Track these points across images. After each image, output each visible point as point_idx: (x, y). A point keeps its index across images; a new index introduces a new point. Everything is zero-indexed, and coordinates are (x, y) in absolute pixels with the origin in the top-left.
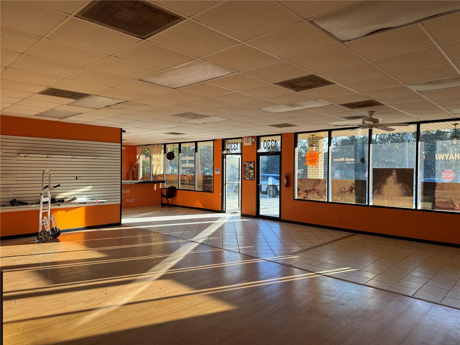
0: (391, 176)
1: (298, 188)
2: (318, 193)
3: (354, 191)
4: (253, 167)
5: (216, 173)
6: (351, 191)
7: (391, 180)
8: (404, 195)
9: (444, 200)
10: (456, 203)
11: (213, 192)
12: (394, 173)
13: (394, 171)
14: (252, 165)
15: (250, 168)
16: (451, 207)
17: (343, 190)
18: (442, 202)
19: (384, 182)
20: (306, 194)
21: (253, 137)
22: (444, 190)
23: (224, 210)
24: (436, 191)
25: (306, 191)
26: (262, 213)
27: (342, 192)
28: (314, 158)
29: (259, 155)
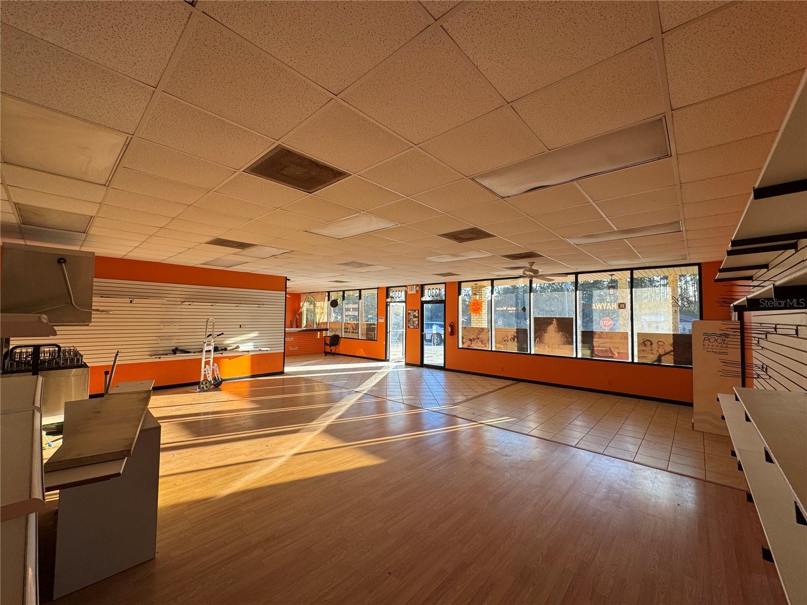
0: (552, 325)
1: (462, 336)
2: (482, 341)
3: (516, 339)
4: (417, 315)
5: (380, 321)
6: (514, 340)
7: (552, 328)
8: (564, 344)
9: (604, 349)
10: (615, 351)
11: (377, 341)
12: (555, 322)
13: (554, 320)
14: (416, 313)
15: (415, 317)
16: (610, 355)
17: (506, 338)
18: (602, 350)
19: (545, 331)
20: (470, 342)
21: (417, 285)
22: (603, 338)
23: (388, 359)
24: (594, 340)
25: (470, 340)
26: (425, 362)
27: (505, 341)
28: (478, 307)
29: (423, 303)
